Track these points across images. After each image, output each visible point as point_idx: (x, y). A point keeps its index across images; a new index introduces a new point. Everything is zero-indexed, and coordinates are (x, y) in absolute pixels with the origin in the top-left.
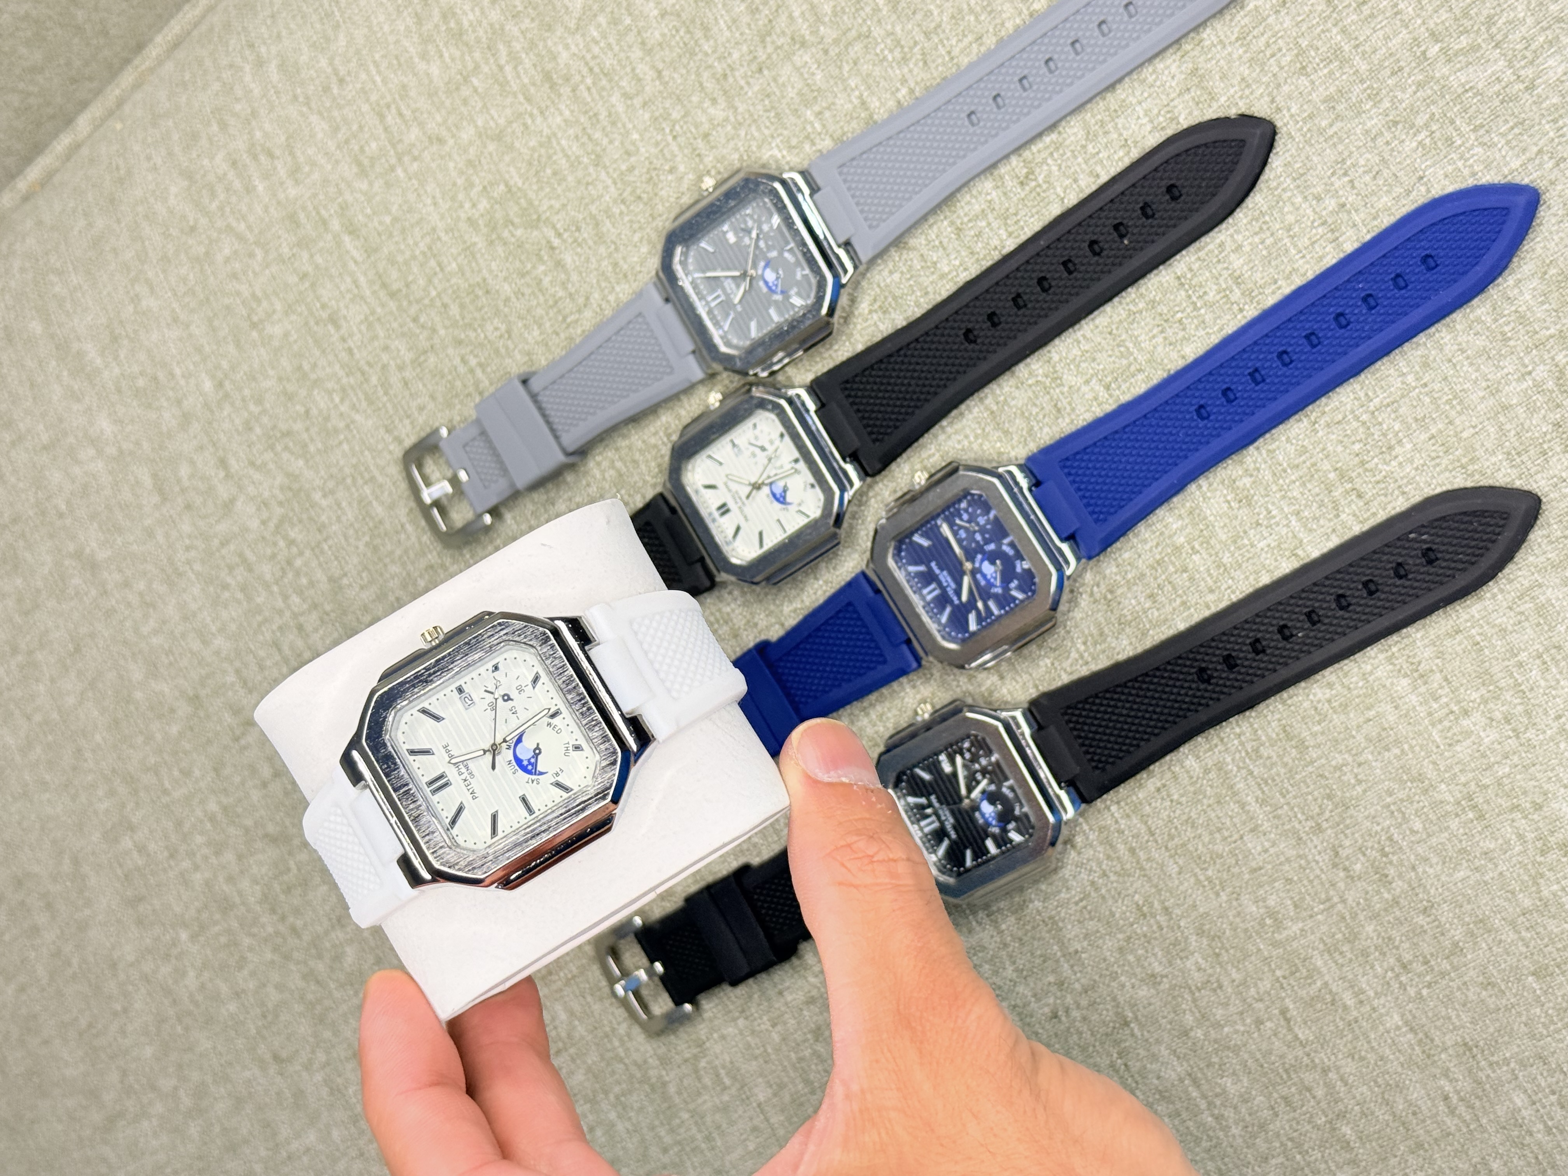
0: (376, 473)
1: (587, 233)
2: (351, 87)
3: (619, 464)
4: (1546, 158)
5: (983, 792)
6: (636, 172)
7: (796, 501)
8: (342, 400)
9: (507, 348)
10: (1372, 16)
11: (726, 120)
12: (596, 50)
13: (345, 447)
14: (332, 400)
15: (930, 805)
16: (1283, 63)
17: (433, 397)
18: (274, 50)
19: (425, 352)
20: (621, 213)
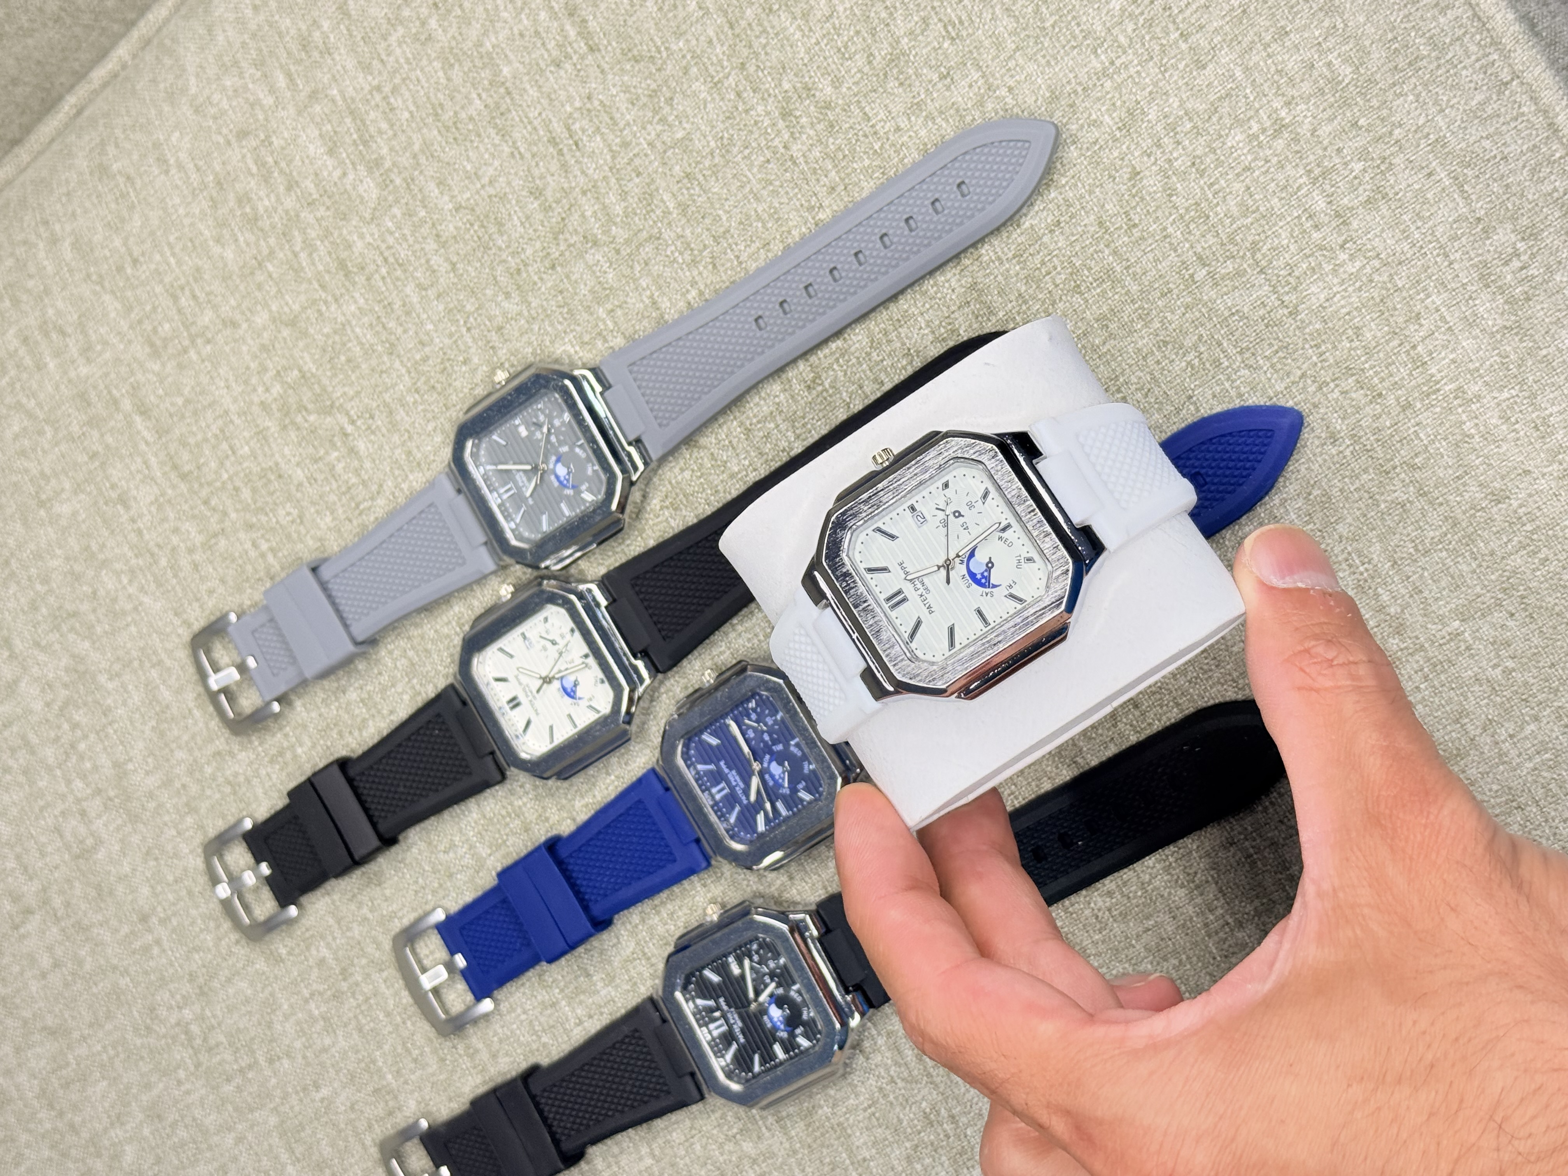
0: (163, 656)
1: (380, 421)
2: (145, 267)
3: (411, 653)
4: (1309, 381)
5: (771, 996)
6: (431, 362)
7: (587, 697)
8: (130, 582)
9: (299, 533)
10: (1142, 238)
11: (520, 314)
12: (391, 240)
13: (133, 629)
14: (120, 582)
15: (718, 1008)
16: (1058, 281)
17: (223, 581)
18: (68, 228)
19: (215, 535)
20: (415, 402)
